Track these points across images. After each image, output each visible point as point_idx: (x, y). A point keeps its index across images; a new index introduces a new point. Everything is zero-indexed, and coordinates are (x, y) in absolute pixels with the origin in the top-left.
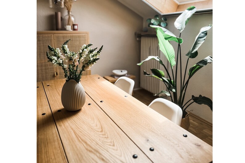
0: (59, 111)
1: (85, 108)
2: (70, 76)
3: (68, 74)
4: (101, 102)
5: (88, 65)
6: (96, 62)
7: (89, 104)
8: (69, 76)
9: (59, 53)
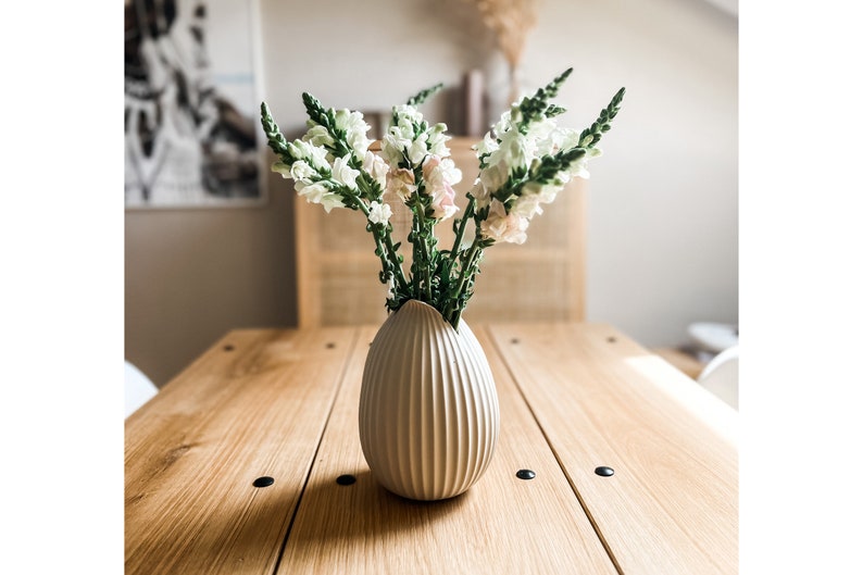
0: (345, 480)
1: (490, 491)
2: (415, 282)
3: (406, 270)
4: (601, 472)
5: (508, 206)
6: (558, 183)
7: (523, 475)
8: (407, 280)
9: (355, 135)
